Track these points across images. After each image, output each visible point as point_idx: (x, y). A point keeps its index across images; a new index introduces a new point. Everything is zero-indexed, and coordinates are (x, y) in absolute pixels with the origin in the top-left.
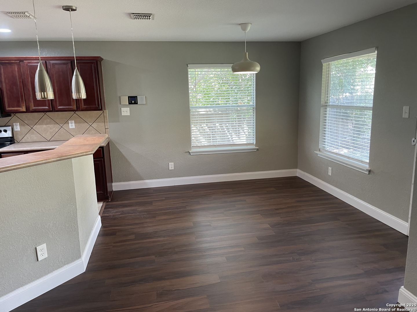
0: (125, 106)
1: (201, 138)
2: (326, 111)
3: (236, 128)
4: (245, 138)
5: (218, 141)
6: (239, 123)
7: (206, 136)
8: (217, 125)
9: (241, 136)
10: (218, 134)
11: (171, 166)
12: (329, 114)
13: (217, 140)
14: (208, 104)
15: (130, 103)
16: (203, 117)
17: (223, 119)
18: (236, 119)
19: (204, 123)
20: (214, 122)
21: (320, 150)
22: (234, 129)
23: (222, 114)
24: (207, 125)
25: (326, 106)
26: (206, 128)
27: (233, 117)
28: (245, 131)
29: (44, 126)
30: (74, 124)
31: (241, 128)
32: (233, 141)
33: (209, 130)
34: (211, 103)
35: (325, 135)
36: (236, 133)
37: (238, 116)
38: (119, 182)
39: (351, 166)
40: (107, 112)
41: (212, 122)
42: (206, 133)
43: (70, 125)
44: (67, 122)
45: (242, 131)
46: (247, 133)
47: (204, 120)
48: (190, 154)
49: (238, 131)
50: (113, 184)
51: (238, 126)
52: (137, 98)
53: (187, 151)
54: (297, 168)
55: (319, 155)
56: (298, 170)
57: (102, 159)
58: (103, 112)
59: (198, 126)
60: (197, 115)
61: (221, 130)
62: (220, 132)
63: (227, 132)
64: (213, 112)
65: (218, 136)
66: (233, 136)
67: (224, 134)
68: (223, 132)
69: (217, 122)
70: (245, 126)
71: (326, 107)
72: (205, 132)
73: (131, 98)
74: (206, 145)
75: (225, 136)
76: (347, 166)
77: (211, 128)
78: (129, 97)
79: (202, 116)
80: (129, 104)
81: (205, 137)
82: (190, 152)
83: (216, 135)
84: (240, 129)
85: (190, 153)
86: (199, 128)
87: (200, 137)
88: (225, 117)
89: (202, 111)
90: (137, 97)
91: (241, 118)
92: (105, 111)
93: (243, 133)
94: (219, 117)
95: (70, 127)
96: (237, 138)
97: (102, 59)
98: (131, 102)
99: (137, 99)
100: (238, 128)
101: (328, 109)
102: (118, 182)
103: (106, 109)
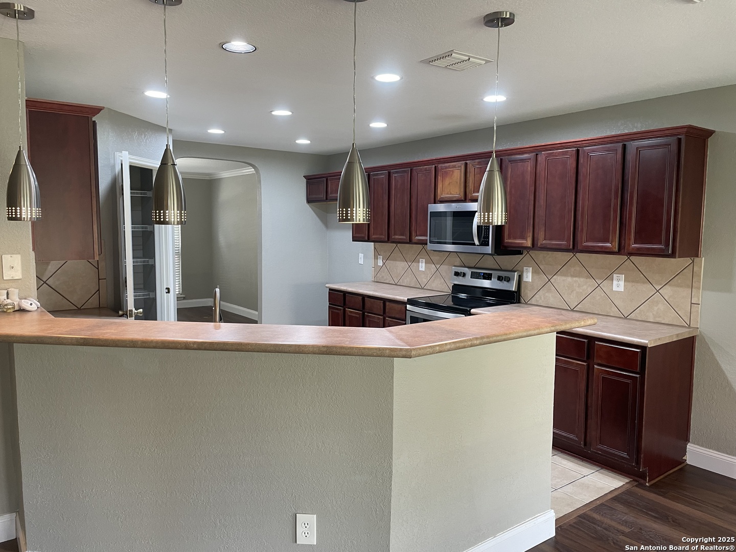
30: (622, 283)
40: (702, 261)
43: (615, 282)
50: (689, 446)
57: (639, 376)
58: (693, 261)
92: (696, 260)
95: (615, 288)
103: (700, 255)
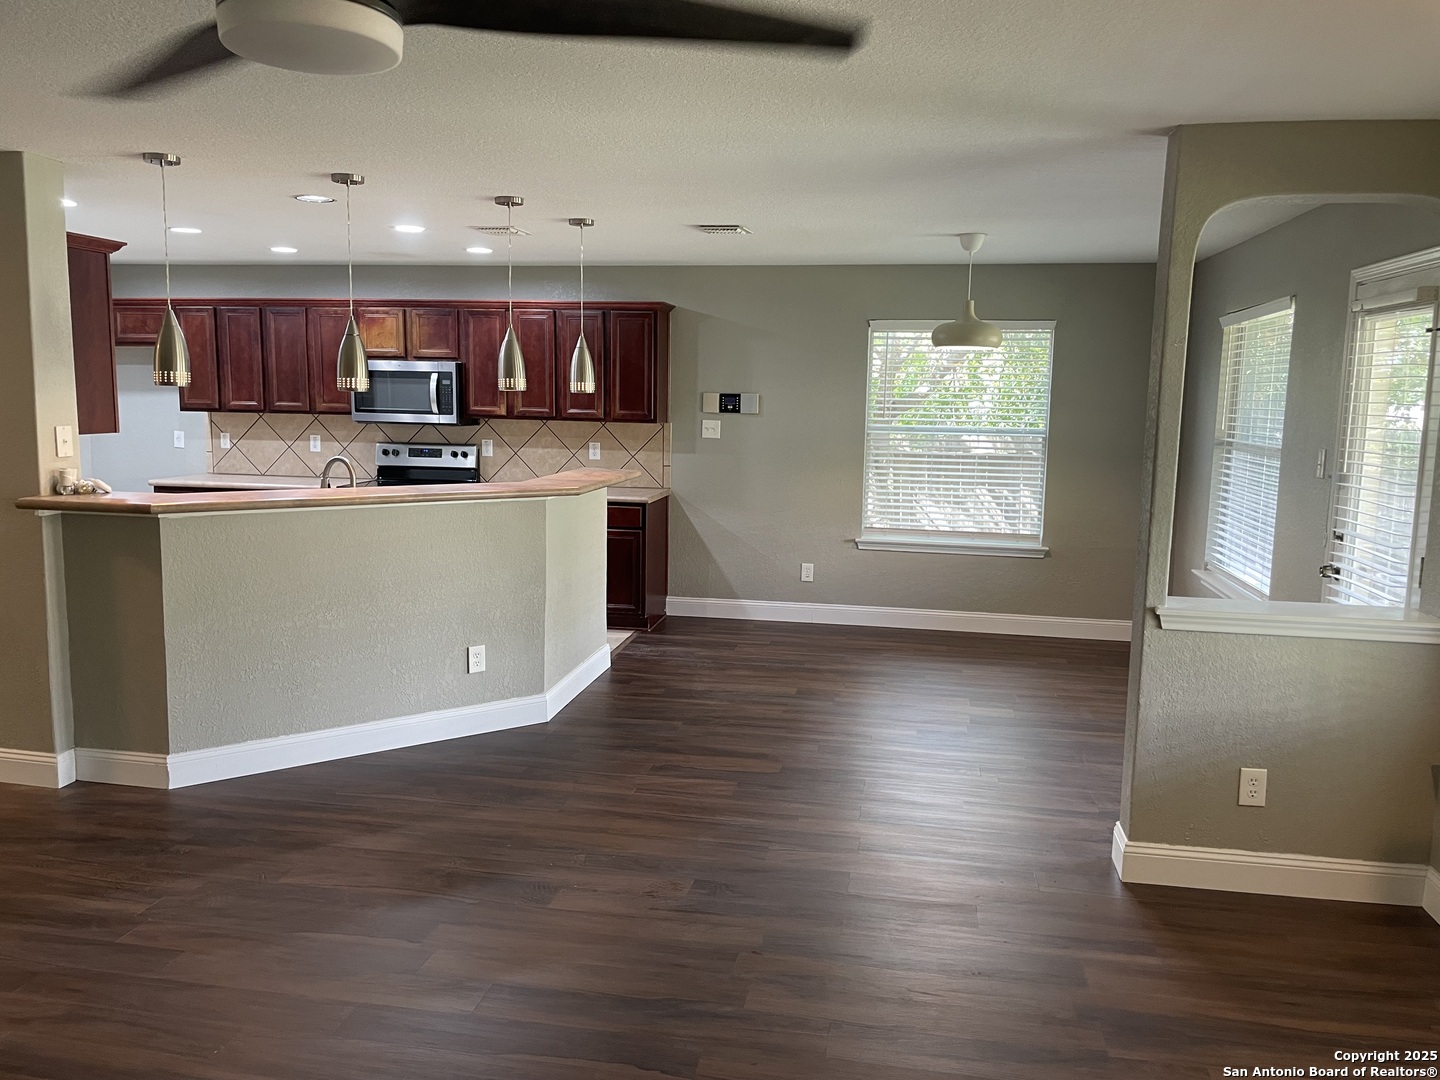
0: (711, 416)
2: (1227, 459)
11: (808, 572)
15: (723, 409)
21: (1206, 566)
24: (990, 491)
25: (1227, 445)
26: (988, 498)
29: (540, 451)
30: (598, 451)
38: (681, 596)
40: (670, 426)
43: (591, 451)
44: (585, 446)
48: (857, 546)
50: (669, 599)
52: (739, 400)
53: (851, 538)
55: (1203, 581)
57: (641, 532)
58: (662, 427)
71: (1229, 448)
73: (726, 399)
77: (1003, 501)
78: (721, 395)
80: (721, 411)
82: (857, 540)
85: (856, 544)
90: (739, 395)
92: (665, 425)
95: (591, 457)
97: (673, 307)
98: (726, 406)
99: (739, 402)
102: (679, 596)
103: (669, 420)
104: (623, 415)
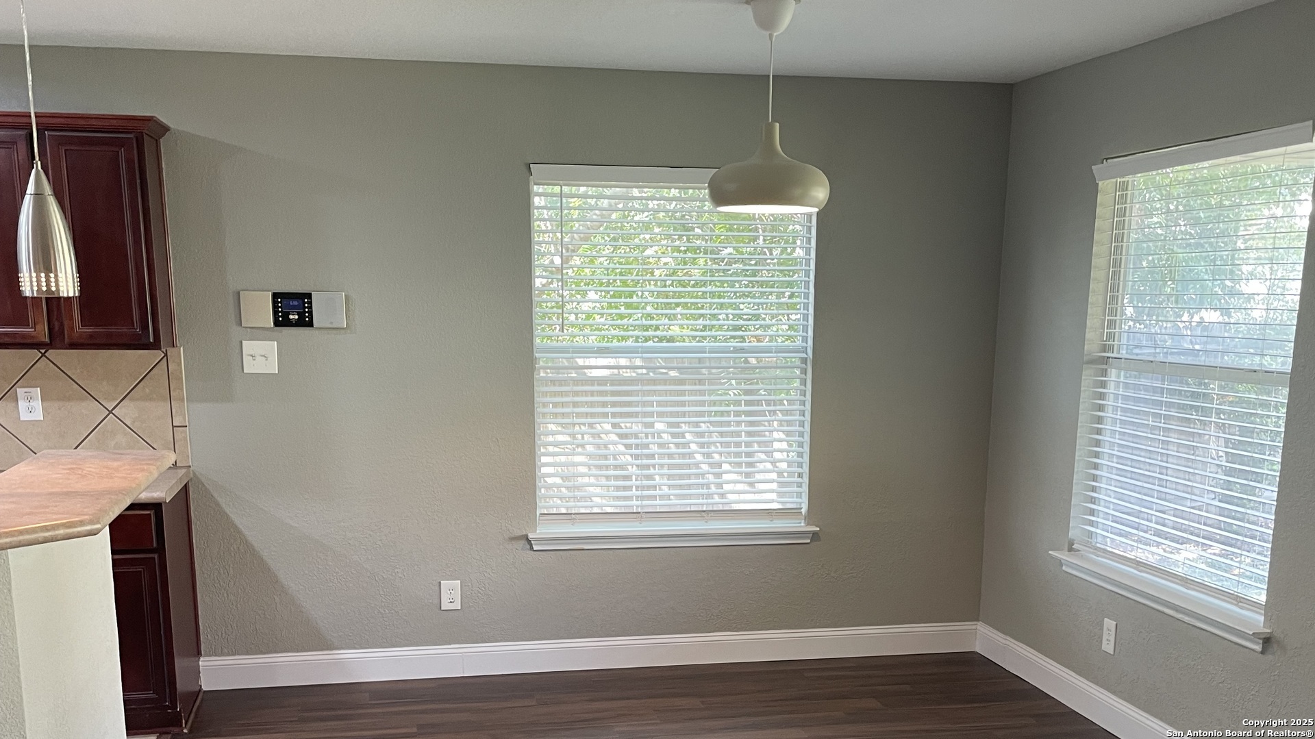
0: (257, 333)
1: (586, 480)
2: (1103, 385)
3: (738, 444)
4: (774, 486)
5: (662, 497)
6: (752, 424)
7: (612, 472)
8: (659, 426)
9: (758, 477)
10: (662, 466)
11: (451, 594)
12: (1116, 396)
13: (658, 492)
14: (624, 338)
15: (281, 321)
16: (601, 393)
17: (683, 404)
18: (738, 403)
19: (605, 415)
20: (645, 414)
21: (1071, 543)
22: (728, 444)
23: (680, 382)
24: (614, 426)
25: (1103, 363)
26: (614, 437)
27: (727, 397)
28: (777, 455)
31: (759, 443)
32: (722, 495)
33: (628, 446)
34: (636, 333)
35: (1094, 484)
36: (739, 465)
37: (747, 392)
38: (228, 655)
39: (1192, 617)
40: (181, 353)
41: (636, 415)
42: (611, 461)
43: (22, 404)
44: (8, 395)
45: (763, 456)
46: (784, 466)
47: (604, 404)
48: (531, 545)
49: (749, 455)
50: (203, 662)
51: (749, 434)
52: (310, 303)
53: (519, 533)
54: (977, 620)
55: (1067, 565)
56: (982, 628)
57: (156, 556)
58: (166, 355)
59: (577, 428)
60: (576, 382)
61: (673, 449)
62: (670, 456)
63: (699, 457)
64: (644, 371)
65: (661, 475)
66: (725, 477)
67: (689, 466)
68: (683, 456)
69: (661, 414)
70: (776, 435)
71: (1104, 367)
72: (605, 457)
73: (285, 302)
74: (609, 510)
75: (689, 476)
76: (1180, 616)
77: (633, 441)
78: (275, 296)
79: (596, 388)
80: (277, 323)
81: (608, 478)
82: (531, 536)
83: (652, 471)
84: (756, 447)
85: (529, 542)
86: (580, 436)
87: (583, 475)
88: (692, 392)
89: (599, 367)
90: (309, 296)
91: (759, 403)
92: (171, 351)
93: (769, 466)
94: (666, 393)
96: (740, 487)
97: (166, 129)
98: (286, 315)
99: (310, 307)
100: (748, 444)
101: (1113, 375)
102: (222, 654)
103: (178, 342)
104: (91, 336)
